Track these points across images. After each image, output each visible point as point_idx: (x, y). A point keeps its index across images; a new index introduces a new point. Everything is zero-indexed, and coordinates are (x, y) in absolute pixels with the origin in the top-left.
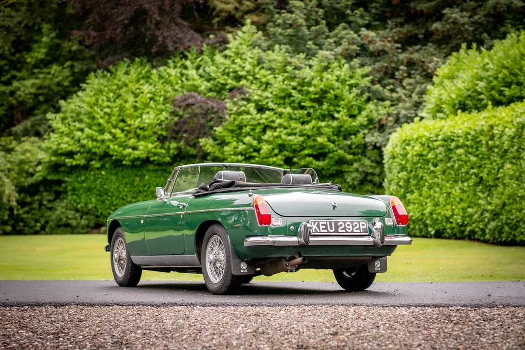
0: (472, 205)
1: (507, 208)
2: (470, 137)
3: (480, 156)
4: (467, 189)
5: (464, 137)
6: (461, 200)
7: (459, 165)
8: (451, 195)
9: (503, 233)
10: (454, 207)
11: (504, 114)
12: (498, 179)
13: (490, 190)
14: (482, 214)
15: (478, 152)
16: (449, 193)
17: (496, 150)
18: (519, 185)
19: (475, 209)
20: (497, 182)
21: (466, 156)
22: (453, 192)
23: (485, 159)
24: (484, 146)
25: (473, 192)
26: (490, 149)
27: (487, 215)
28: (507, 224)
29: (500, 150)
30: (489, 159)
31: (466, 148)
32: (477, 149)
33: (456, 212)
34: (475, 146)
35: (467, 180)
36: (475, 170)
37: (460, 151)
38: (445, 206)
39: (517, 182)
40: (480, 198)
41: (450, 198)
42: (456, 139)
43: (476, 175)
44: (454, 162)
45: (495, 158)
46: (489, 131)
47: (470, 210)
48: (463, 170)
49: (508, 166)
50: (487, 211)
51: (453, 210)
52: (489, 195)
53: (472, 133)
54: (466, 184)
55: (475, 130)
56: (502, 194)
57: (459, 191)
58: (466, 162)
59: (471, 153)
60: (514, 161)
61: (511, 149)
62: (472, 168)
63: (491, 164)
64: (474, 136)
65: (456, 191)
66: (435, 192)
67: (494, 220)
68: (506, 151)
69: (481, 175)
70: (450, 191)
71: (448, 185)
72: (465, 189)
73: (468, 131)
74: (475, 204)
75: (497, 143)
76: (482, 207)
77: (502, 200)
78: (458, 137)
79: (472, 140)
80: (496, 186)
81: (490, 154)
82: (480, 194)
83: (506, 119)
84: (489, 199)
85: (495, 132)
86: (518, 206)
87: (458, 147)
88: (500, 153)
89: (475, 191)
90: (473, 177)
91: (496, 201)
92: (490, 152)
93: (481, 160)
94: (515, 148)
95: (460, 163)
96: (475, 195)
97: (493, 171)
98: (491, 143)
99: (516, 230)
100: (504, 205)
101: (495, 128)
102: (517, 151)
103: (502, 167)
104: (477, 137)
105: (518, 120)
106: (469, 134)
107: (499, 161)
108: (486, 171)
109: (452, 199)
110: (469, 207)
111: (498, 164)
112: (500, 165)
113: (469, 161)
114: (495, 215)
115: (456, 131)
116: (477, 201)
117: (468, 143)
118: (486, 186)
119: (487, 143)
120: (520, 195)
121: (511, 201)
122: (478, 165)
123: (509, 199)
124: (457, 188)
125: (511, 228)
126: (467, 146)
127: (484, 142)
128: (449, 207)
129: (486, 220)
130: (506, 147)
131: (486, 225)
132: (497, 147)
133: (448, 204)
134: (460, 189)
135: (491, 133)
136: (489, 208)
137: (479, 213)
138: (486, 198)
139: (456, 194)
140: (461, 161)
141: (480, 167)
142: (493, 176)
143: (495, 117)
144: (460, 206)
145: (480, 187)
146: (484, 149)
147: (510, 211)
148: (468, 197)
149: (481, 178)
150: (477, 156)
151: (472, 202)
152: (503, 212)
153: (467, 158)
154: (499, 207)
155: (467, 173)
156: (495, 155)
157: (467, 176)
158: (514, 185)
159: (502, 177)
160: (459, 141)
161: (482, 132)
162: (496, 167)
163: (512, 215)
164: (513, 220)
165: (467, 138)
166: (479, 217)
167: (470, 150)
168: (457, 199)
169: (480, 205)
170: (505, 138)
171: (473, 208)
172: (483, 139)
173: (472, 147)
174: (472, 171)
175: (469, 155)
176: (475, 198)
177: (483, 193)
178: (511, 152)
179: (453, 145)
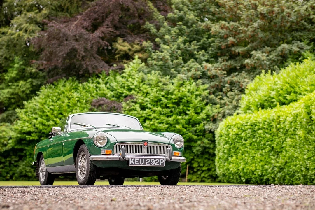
0: (267, 163)
1: (288, 164)
2: (266, 123)
3: (272, 134)
4: (265, 154)
5: (263, 123)
6: (261, 161)
7: (260, 140)
8: (255, 158)
9: (285, 180)
10: (256, 165)
11: (286, 109)
12: (283, 147)
13: (278, 154)
14: (273, 169)
15: (271, 132)
16: (254, 157)
17: (281, 130)
18: (295, 151)
19: (269, 166)
20: (282, 149)
21: (264, 134)
22: (256, 156)
23: (275, 136)
24: (274, 128)
25: (268, 156)
26: (278, 130)
27: (276, 169)
28: (288, 174)
29: (284, 130)
30: (277, 135)
31: (264, 130)
32: (270, 130)
33: (258, 168)
34: (269, 128)
35: (264, 149)
36: (269, 143)
37: (260, 131)
38: (251, 164)
39: (293, 149)
40: (272, 159)
41: (254, 159)
42: (258, 124)
43: (270, 146)
44: (257, 138)
45: (281, 135)
46: (277, 119)
47: (266, 167)
48: (262, 143)
49: (288, 139)
50: (276, 167)
51: (256, 166)
52: (277, 157)
53: (268, 120)
54: (264, 151)
55: (269, 119)
56: (285, 156)
57: (259, 156)
58: (264, 138)
59: (266, 133)
60: (292, 136)
61: (291, 130)
62: (268, 141)
63: (279, 139)
64: (268, 122)
65: (258, 156)
66: (246, 156)
67: (280, 172)
68: (287, 131)
69: (273, 145)
70: (254, 155)
71: (253, 152)
72: (263, 154)
73: (265, 119)
74: (269, 163)
75: (282, 126)
76: (273, 165)
77: (285, 160)
78: (259, 123)
79: (267, 125)
80: (282, 152)
81: (278, 133)
82: (272, 157)
83: (287, 112)
84: (277, 159)
85: (281, 119)
86: (295, 163)
87: (259, 129)
88: (284, 132)
89: (269, 155)
90: (268, 147)
91: (281, 160)
92: (278, 132)
93: (273, 137)
94: (293, 128)
95: (261, 138)
96: (269, 157)
97: (280, 143)
98: (278, 126)
99: (293, 178)
100: (286, 163)
101: (281, 117)
102: (294, 130)
103: (285, 141)
104: (271, 123)
105: (294, 112)
106: (266, 121)
107: (283, 137)
108: (275, 143)
109: (255, 160)
110: (266, 165)
111: (282, 139)
112: (284, 139)
113: (266, 137)
114: (281, 169)
115: (258, 120)
116: (270, 161)
117: (265, 127)
118: (276, 152)
119: (276, 127)
120: (295, 156)
121: (290, 160)
122: (271, 139)
123: (289, 159)
124: (258, 154)
125: (290, 177)
126: (264, 128)
127: (274, 126)
128: (254, 165)
129: (276, 172)
130: (287, 128)
131: (275, 175)
132: (282, 128)
133: (253, 163)
134: (260, 154)
135: (278, 121)
136: (277, 165)
137: (271, 168)
138: (275, 159)
139: (258, 157)
140: (261, 137)
141: (272, 141)
142: (279, 146)
143: (281, 111)
144: (260, 164)
145: (272, 153)
146: (274, 130)
147: (290, 166)
148: (265, 159)
149: (273, 147)
150: (270, 134)
151: (267, 162)
152: (286, 167)
153: (264, 136)
154: (283, 164)
155: (264, 144)
156: (281, 133)
157: (264, 146)
158: (292, 151)
159: (285, 146)
160: (259, 125)
161: (273, 120)
162: (281, 141)
163: (291, 169)
164: (291, 171)
165: (264, 124)
166: (272, 171)
167: (266, 131)
168: (259, 160)
169: (272, 164)
170: (287, 123)
171: (268, 165)
172: (274, 124)
173: (267, 129)
174: (267, 143)
175: (265, 134)
176: (269, 159)
177: (274, 156)
178: (290, 131)
179: (256, 128)
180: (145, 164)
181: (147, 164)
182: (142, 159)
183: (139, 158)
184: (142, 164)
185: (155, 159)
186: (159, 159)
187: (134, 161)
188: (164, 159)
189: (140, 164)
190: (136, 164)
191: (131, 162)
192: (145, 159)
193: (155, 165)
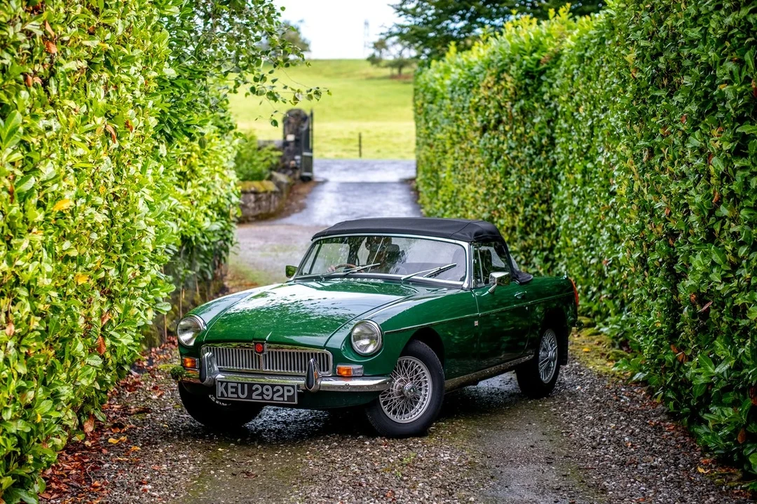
180: (249, 396)
181: (254, 396)
182: (243, 384)
183: (238, 383)
184: (243, 397)
185: (273, 386)
186: (283, 386)
187: (226, 388)
188: (293, 386)
189: (238, 397)
190: (230, 396)
191: (221, 389)
192: (250, 385)
193: (272, 399)
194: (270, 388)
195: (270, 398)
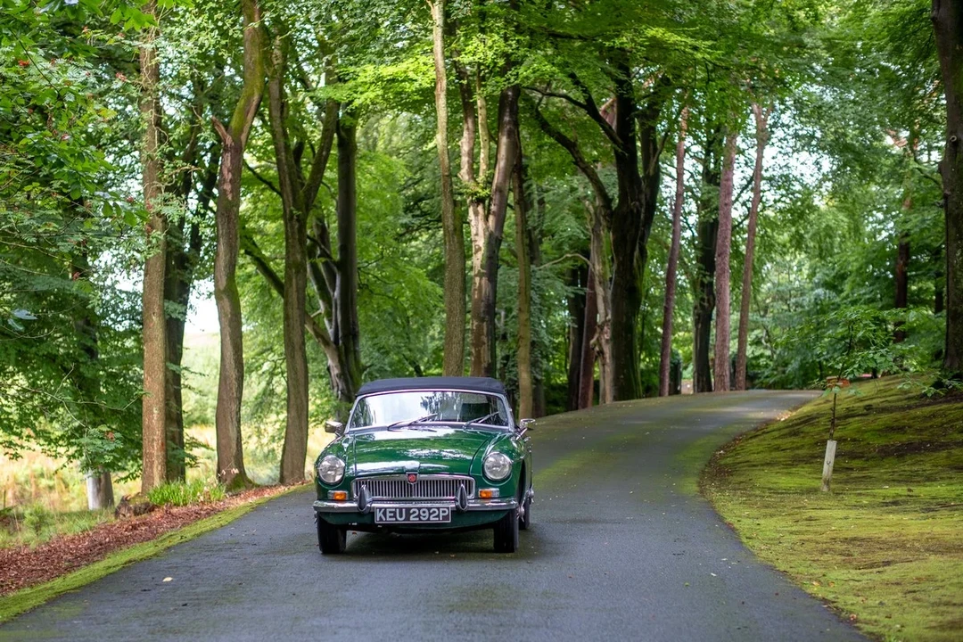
180: (407, 518)
181: (411, 518)
182: (401, 509)
183: (396, 508)
184: (401, 520)
185: (429, 509)
186: (438, 508)
187: (385, 514)
188: (448, 508)
189: (397, 520)
190: (389, 520)
191: (379, 515)
192: (408, 510)
193: (429, 519)
194: (426, 510)
195: (426, 518)
